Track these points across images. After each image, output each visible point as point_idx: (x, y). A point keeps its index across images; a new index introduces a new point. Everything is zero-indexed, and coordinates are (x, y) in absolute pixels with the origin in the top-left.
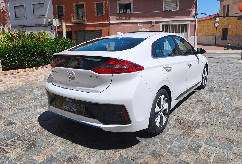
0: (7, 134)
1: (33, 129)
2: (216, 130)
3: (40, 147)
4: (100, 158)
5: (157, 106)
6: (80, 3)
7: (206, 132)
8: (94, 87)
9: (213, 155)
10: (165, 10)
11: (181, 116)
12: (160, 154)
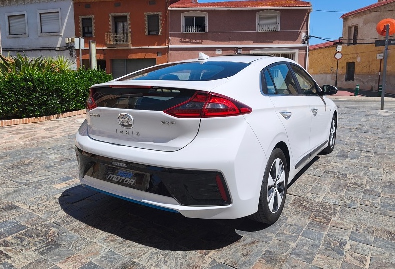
1: (52, 216)
2: (364, 218)
3: (67, 247)
4: (176, 265)
5: (270, 177)
6: (121, 14)
7: (349, 222)
9: (369, 259)
10: (258, 29)
11: (303, 196)
12: (280, 257)
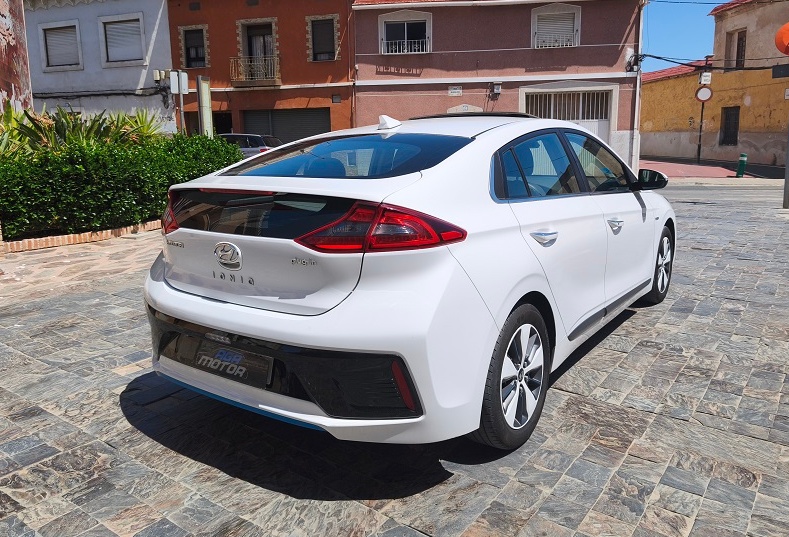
0: (19, 449)
1: (104, 430)
2: (698, 439)
3: (125, 489)
4: (320, 528)
5: (507, 361)
6: (259, 20)
7: (665, 446)
8: (301, 295)
9: (690, 522)
10: (535, 44)
11: (586, 393)
12: (517, 515)
